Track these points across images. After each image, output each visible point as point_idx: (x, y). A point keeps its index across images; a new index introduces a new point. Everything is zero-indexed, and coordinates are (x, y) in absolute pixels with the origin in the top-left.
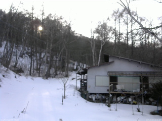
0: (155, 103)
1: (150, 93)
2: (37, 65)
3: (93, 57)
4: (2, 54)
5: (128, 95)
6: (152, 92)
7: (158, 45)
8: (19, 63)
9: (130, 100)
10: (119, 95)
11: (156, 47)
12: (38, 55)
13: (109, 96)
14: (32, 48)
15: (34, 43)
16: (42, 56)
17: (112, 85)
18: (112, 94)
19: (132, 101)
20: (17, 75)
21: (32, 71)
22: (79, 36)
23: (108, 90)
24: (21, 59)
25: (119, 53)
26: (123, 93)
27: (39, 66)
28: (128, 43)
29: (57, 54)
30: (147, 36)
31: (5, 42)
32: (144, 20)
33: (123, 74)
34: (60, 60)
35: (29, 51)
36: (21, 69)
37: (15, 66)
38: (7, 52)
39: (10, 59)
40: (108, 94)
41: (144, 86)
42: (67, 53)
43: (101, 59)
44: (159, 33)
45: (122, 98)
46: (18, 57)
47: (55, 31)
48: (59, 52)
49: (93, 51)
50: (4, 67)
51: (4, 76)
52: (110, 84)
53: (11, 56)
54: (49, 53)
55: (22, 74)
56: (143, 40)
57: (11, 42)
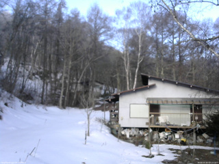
0: (212, 141)
1: (203, 127)
2: (51, 89)
3: (127, 78)
4: (5, 74)
5: (175, 130)
6: (207, 126)
7: (215, 62)
8: (26, 86)
9: (177, 136)
10: (162, 130)
11: (212, 65)
12: (53, 75)
13: (148, 132)
14: (44, 67)
15: (48, 59)
16: (58, 77)
17: (153, 116)
18: (152, 128)
19: (180, 138)
20: (24, 104)
21: (44, 97)
22: (108, 49)
23: (147, 124)
24: (30, 81)
25: (162, 73)
26: (168, 127)
27: (53, 92)
28: (174, 60)
29: (79, 75)
30: (200, 50)
31: (8, 59)
32: (196, 29)
33: (167, 101)
34: (82, 83)
35: (41, 70)
36: (30, 94)
37: (21, 91)
38: (11, 72)
39: (15, 81)
40: (147, 129)
41: (197, 118)
42: (91, 74)
43: (137, 81)
44: (216, 45)
45: (166, 134)
46: (26, 78)
47: (75, 43)
48: (81, 72)
49: (127, 71)
50: (6, 92)
51: (6, 104)
52: (150, 115)
53: (16, 77)
54: (67, 73)
55: (30, 102)
56: (195, 55)
57: (16, 59)
